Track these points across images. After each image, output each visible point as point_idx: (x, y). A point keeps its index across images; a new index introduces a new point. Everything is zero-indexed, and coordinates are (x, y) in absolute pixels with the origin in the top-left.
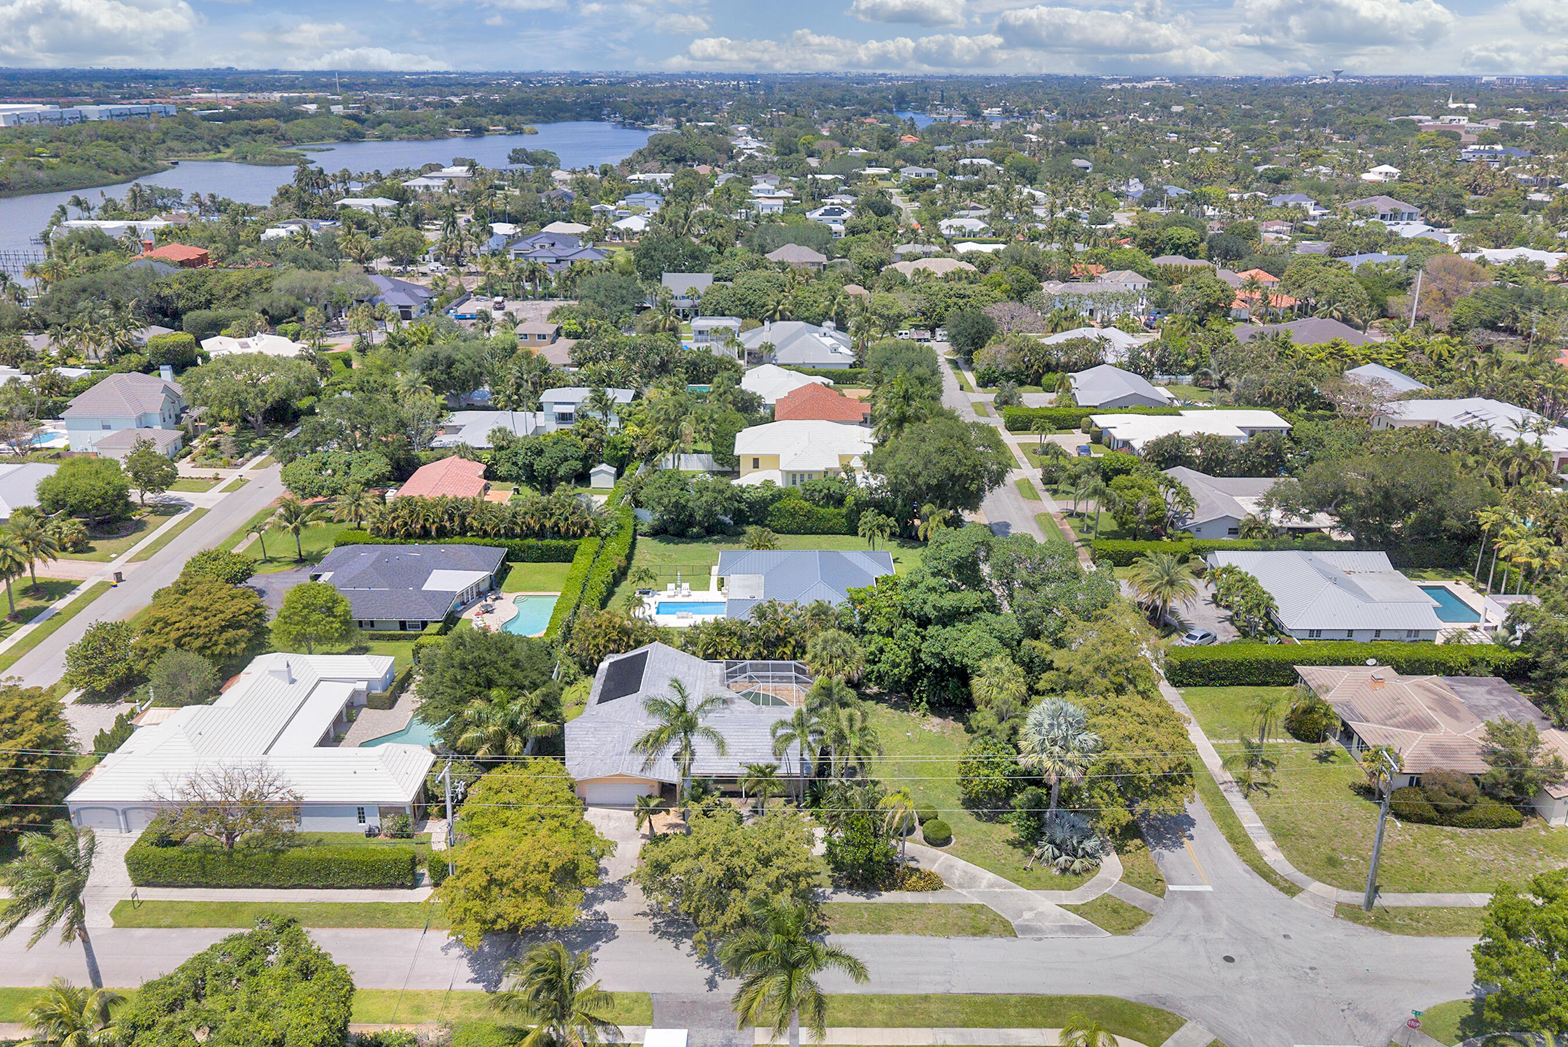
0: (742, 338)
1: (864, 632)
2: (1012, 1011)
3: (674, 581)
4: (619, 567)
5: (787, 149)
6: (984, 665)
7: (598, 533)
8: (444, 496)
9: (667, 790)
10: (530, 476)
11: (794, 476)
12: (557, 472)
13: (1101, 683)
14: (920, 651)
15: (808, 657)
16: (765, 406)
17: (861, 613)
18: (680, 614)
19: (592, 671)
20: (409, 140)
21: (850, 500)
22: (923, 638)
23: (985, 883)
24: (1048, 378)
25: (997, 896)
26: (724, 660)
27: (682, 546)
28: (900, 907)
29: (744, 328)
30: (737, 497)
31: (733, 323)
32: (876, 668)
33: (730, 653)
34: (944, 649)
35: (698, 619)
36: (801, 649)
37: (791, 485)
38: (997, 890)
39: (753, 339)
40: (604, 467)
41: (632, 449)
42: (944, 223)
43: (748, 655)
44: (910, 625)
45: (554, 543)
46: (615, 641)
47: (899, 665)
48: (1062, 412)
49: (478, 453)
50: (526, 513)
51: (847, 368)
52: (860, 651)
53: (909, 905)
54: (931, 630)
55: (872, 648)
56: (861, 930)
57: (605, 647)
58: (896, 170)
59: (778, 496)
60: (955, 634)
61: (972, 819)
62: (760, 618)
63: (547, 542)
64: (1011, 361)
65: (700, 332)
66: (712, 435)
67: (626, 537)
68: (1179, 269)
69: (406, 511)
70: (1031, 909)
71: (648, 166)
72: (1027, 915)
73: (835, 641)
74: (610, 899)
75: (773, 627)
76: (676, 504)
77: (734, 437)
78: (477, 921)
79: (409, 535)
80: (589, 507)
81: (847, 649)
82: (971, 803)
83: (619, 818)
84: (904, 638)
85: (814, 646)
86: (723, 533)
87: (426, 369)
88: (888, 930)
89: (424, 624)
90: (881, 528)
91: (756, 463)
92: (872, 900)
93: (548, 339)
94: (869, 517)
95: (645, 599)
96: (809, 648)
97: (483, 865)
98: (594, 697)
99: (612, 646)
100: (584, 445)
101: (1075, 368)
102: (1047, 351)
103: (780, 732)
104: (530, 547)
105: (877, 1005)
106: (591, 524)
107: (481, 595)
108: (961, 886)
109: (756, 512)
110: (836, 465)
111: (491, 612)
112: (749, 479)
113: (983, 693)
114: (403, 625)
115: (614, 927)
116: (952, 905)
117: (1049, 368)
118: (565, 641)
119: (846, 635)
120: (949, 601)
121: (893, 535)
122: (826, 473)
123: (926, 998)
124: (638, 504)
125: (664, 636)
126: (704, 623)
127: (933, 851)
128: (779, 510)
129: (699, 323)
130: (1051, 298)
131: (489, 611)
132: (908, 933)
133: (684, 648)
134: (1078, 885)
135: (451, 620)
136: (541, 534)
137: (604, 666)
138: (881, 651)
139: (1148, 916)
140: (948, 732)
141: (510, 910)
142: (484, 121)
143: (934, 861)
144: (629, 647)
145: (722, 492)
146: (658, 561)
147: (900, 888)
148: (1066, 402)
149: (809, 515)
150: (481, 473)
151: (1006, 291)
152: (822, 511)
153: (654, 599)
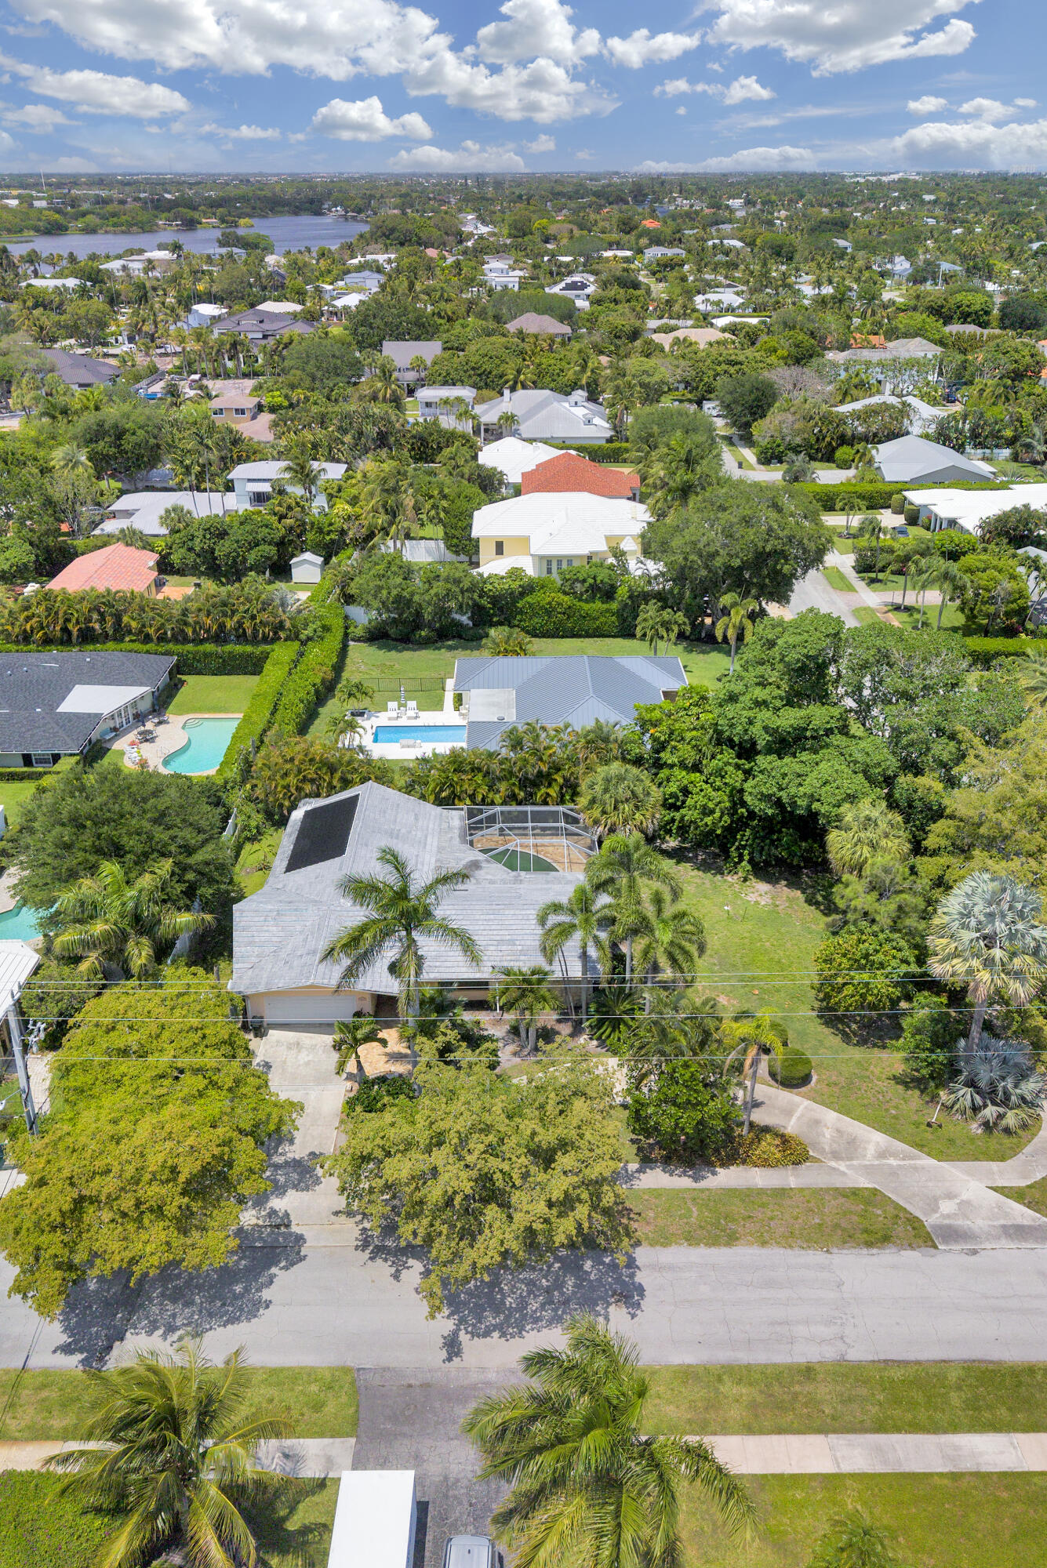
0: (478, 409)
1: (658, 765)
2: (955, 1398)
3: (397, 699)
4: (323, 681)
5: (520, 231)
6: (848, 813)
7: (297, 637)
8: (92, 589)
9: (384, 1005)
10: (212, 567)
11: (549, 562)
12: (245, 560)
14: (741, 791)
15: (583, 801)
16: (508, 485)
17: (655, 739)
18: (404, 742)
19: (283, 822)
20: (115, 233)
21: (622, 592)
22: (748, 773)
23: (871, 1151)
24: (843, 452)
25: (894, 1172)
26: (465, 806)
27: (407, 654)
28: (748, 1195)
29: (479, 400)
30: (478, 587)
31: (466, 393)
32: (677, 815)
33: (472, 797)
34: (781, 789)
35: (430, 749)
36: (571, 789)
37: (544, 574)
38: (892, 1162)
39: (489, 413)
40: (308, 556)
41: (343, 532)
42: (699, 299)
43: (498, 799)
44: (728, 755)
45: (239, 649)
46: (312, 781)
47: (712, 812)
48: (868, 488)
49: (151, 540)
50: (200, 610)
51: (603, 442)
52: (656, 794)
53: (761, 1192)
54: (762, 761)
55: (673, 788)
56: (691, 1239)
57: (299, 789)
58: (640, 251)
59: (529, 589)
60: (798, 768)
61: (836, 1041)
62: (514, 748)
63: (228, 648)
64: (798, 432)
65: (428, 405)
66: (442, 515)
67: (333, 641)
68: (972, 337)
69: (42, 608)
70: (950, 1196)
71: (370, 248)
72: (947, 1207)
73: (621, 779)
74: (296, 1187)
75: (532, 760)
76: (399, 599)
77: (471, 516)
78: (58, 1267)
79: (47, 641)
80: (283, 604)
81: (639, 790)
82: (831, 1016)
83: (313, 1047)
84: (720, 773)
85: (591, 787)
86: (460, 637)
87: (91, 441)
88: (731, 1239)
89: (56, 758)
90: (667, 625)
91: (500, 548)
92: (703, 1184)
93: (248, 415)
94: (650, 612)
95: (359, 720)
96: (583, 787)
97: (66, 1173)
98: (280, 862)
99: (308, 788)
100: (280, 530)
101: (876, 439)
102: (842, 420)
103: (553, 919)
104: (206, 655)
105: (728, 1388)
106: (288, 624)
107: (140, 718)
108: (836, 1156)
109: (501, 609)
110: (602, 546)
111: (152, 740)
112: (492, 567)
113: (846, 854)
114: (27, 760)
115: (300, 1239)
116: (827, 1190)
117: (843, 440)
118: (244, 782)
119: (635, 770)
120: (789, 719)
121: (681, 636)
122: (590, 558)
123: (808, 1372)
124: (349, 599)
125: (382, 773)
126: (435, 755)
127: (785, 1096)
128: (531, 605)
129: (425, 394)
130: (835, 365)
131: (147, 738)
132: (764, 1244)
133: (409, 789)
134: (1015, 1151)
135: (94, 752)
136: (220, 637)
137: (297, 815)
138: (686, 792)
140: (783, 905)
141: (115, 1246)
142: (196, 215)
143: (789, 1112)
144: (332, 790)
145: (457, 582)
146: (375, 673)
147: (744, 1162)
148: (868, 477)
149: (569, 612)
150: (151, 563)
151: (783, 358)
152: (586, 606)
153: (368, 724)
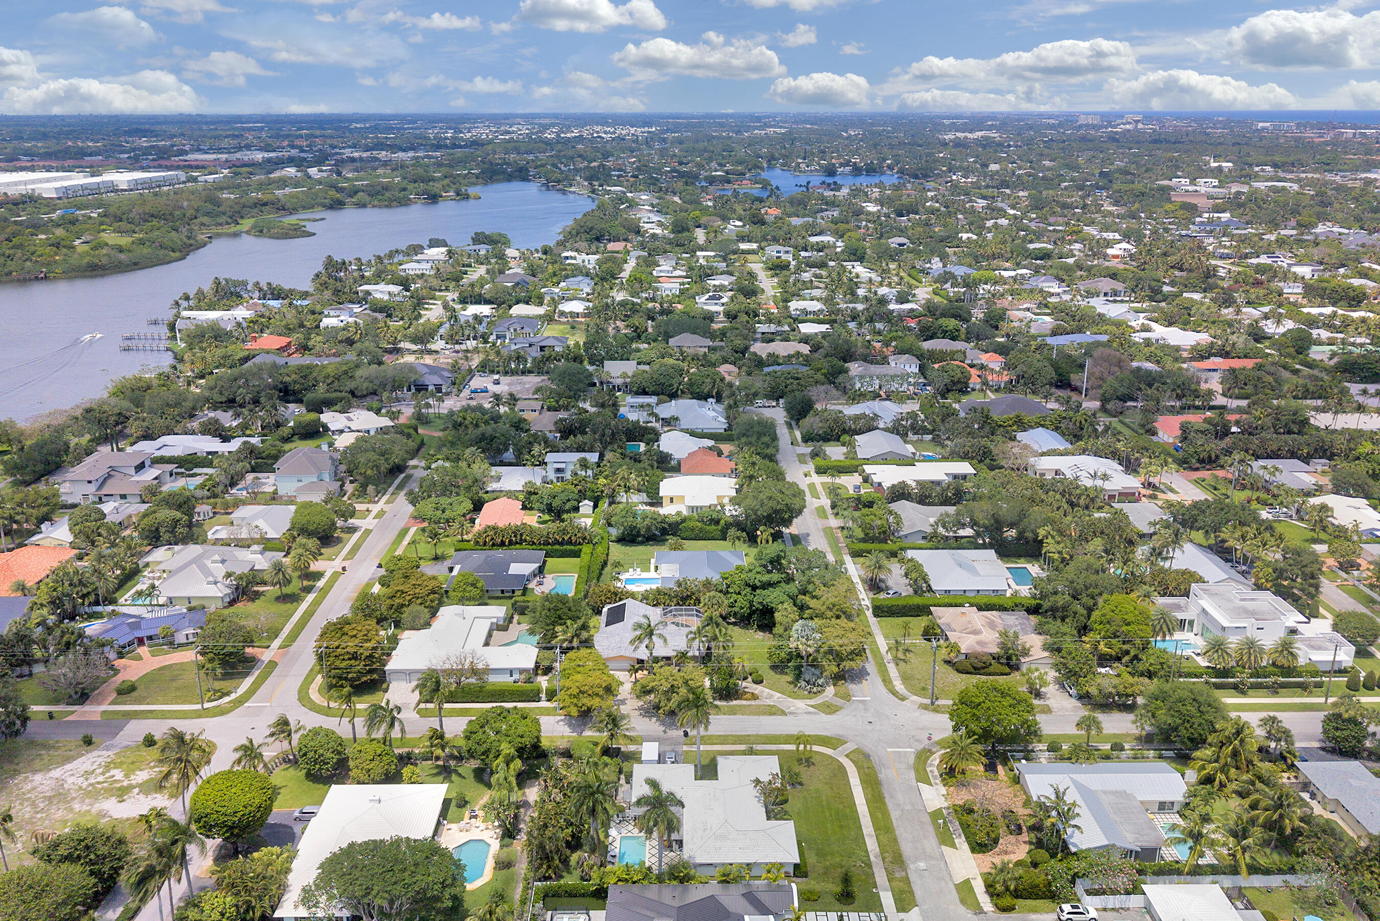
0: (658, 410)
1: (728, 592)
2: (782, 739)
3: (632, 568)
4: (603, 561)
5: (680, 227)
6: (780, 607)
7: (591, 541)
9: (641, 661)
11: (693, 508)
13: (829, 614)
14: (753, 601)
15: (701, 605)
16: (674, 460)
17: (727, 584)
19: (599, 613)
20: (380, 207)
21: (722, 522)
22: (754, 595)
23: (776, 697)
24: (843, 438)
25: (780, 702)
26: (662, 607)
27: (634, 548)
28: (740, 706)
29: (659, 403)
30: (662, 519)
31: (652, 400)
32: (733, 610)
33: (664, 604)
34: (763, 600)
35: (648, 587)
36: (698, 601)
37: (691, 514)
38: (780, 700)
39: (665, 411)
40: (586, 502)
41: (602, 492)
42: (793, 304)
43: (673, 604)
44: (749, 589)
45: (569, 547)
46: (609, 599)
47: (744, 608)
48: (849, 461)
49: (516, 494)
51: (722, 432)
52: (726, 602)
53: (744, 705)
54: (758, 592)
55: (732, 600)
56: (724, 714)
57: (605, 601)
58: (763, 246)
59: (684, 521)
60: (768, 593)
61: (773, 674)
62: (678, 587)
63: (566, 547)
64: (822, 427)
65: (632, 407)
66: (646, 484)
67: (605, 543)
68: (942, 352)
70: (794, 706)
71: (577, 245)
72: (792, 708)
73: (714, 597)
75: (685, 591)
76: (630, 525)
77: (659, 486)
78: (575, 706)
79: (493, 545)
80: (583, 526)
81: (720, 601)
82: (774, 668)
83: (621, 674)
84: (746, 595)
85: (704, 600)
86: (656, 540)
88: (734, 715)
89: (513, 591)
90: (739, 537)
91: (672, 500)
92: (729, 704)
93: (537, 412)
94: (732, 532)
96: (702, 600)
98: (603, 624)
99: (608, 601)
100: (576, 490)
101: (860, 432)
102: (844, 419)
103: (689, 637)
104: (557, 550)
105: (730, 738)
106: (587, 537)
107: (536, 576)
108: (766, 698)
109: (673, 529)
110: (715, 502)
112: (667, 510)
113: (779, 619)
114: (503, 592)
116: (762, 705)
118: (585, 598)
119: (719, 594)
120: (766, 578)
121: (745, 541)
122: (710, 506)
124: (610, 525)
125: (633, 596)
126: (651, 589)
127: (755, 686)
128: (685, 527)
129: (629, 398)
130: (853, 378)
131: (541, 584)
133: (642, 601)
134: (815, 697)
135: (525, 588)
136: (561, 544)
137: (605, 610)
138: (736, 602)
139: (841, 708)
140: (764, 637)
143: (755, 689)
144: (616, 602)
145: (654, 516)
146: (622, 556)
147: (741, 699)
148: (852, 455)
149: (701, 530)
150: (520, 506)
151: (823, 376)
152: (708, 528)
153: (623, 577)
